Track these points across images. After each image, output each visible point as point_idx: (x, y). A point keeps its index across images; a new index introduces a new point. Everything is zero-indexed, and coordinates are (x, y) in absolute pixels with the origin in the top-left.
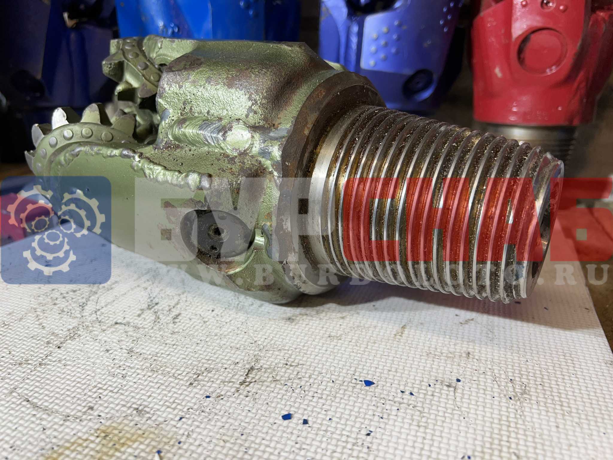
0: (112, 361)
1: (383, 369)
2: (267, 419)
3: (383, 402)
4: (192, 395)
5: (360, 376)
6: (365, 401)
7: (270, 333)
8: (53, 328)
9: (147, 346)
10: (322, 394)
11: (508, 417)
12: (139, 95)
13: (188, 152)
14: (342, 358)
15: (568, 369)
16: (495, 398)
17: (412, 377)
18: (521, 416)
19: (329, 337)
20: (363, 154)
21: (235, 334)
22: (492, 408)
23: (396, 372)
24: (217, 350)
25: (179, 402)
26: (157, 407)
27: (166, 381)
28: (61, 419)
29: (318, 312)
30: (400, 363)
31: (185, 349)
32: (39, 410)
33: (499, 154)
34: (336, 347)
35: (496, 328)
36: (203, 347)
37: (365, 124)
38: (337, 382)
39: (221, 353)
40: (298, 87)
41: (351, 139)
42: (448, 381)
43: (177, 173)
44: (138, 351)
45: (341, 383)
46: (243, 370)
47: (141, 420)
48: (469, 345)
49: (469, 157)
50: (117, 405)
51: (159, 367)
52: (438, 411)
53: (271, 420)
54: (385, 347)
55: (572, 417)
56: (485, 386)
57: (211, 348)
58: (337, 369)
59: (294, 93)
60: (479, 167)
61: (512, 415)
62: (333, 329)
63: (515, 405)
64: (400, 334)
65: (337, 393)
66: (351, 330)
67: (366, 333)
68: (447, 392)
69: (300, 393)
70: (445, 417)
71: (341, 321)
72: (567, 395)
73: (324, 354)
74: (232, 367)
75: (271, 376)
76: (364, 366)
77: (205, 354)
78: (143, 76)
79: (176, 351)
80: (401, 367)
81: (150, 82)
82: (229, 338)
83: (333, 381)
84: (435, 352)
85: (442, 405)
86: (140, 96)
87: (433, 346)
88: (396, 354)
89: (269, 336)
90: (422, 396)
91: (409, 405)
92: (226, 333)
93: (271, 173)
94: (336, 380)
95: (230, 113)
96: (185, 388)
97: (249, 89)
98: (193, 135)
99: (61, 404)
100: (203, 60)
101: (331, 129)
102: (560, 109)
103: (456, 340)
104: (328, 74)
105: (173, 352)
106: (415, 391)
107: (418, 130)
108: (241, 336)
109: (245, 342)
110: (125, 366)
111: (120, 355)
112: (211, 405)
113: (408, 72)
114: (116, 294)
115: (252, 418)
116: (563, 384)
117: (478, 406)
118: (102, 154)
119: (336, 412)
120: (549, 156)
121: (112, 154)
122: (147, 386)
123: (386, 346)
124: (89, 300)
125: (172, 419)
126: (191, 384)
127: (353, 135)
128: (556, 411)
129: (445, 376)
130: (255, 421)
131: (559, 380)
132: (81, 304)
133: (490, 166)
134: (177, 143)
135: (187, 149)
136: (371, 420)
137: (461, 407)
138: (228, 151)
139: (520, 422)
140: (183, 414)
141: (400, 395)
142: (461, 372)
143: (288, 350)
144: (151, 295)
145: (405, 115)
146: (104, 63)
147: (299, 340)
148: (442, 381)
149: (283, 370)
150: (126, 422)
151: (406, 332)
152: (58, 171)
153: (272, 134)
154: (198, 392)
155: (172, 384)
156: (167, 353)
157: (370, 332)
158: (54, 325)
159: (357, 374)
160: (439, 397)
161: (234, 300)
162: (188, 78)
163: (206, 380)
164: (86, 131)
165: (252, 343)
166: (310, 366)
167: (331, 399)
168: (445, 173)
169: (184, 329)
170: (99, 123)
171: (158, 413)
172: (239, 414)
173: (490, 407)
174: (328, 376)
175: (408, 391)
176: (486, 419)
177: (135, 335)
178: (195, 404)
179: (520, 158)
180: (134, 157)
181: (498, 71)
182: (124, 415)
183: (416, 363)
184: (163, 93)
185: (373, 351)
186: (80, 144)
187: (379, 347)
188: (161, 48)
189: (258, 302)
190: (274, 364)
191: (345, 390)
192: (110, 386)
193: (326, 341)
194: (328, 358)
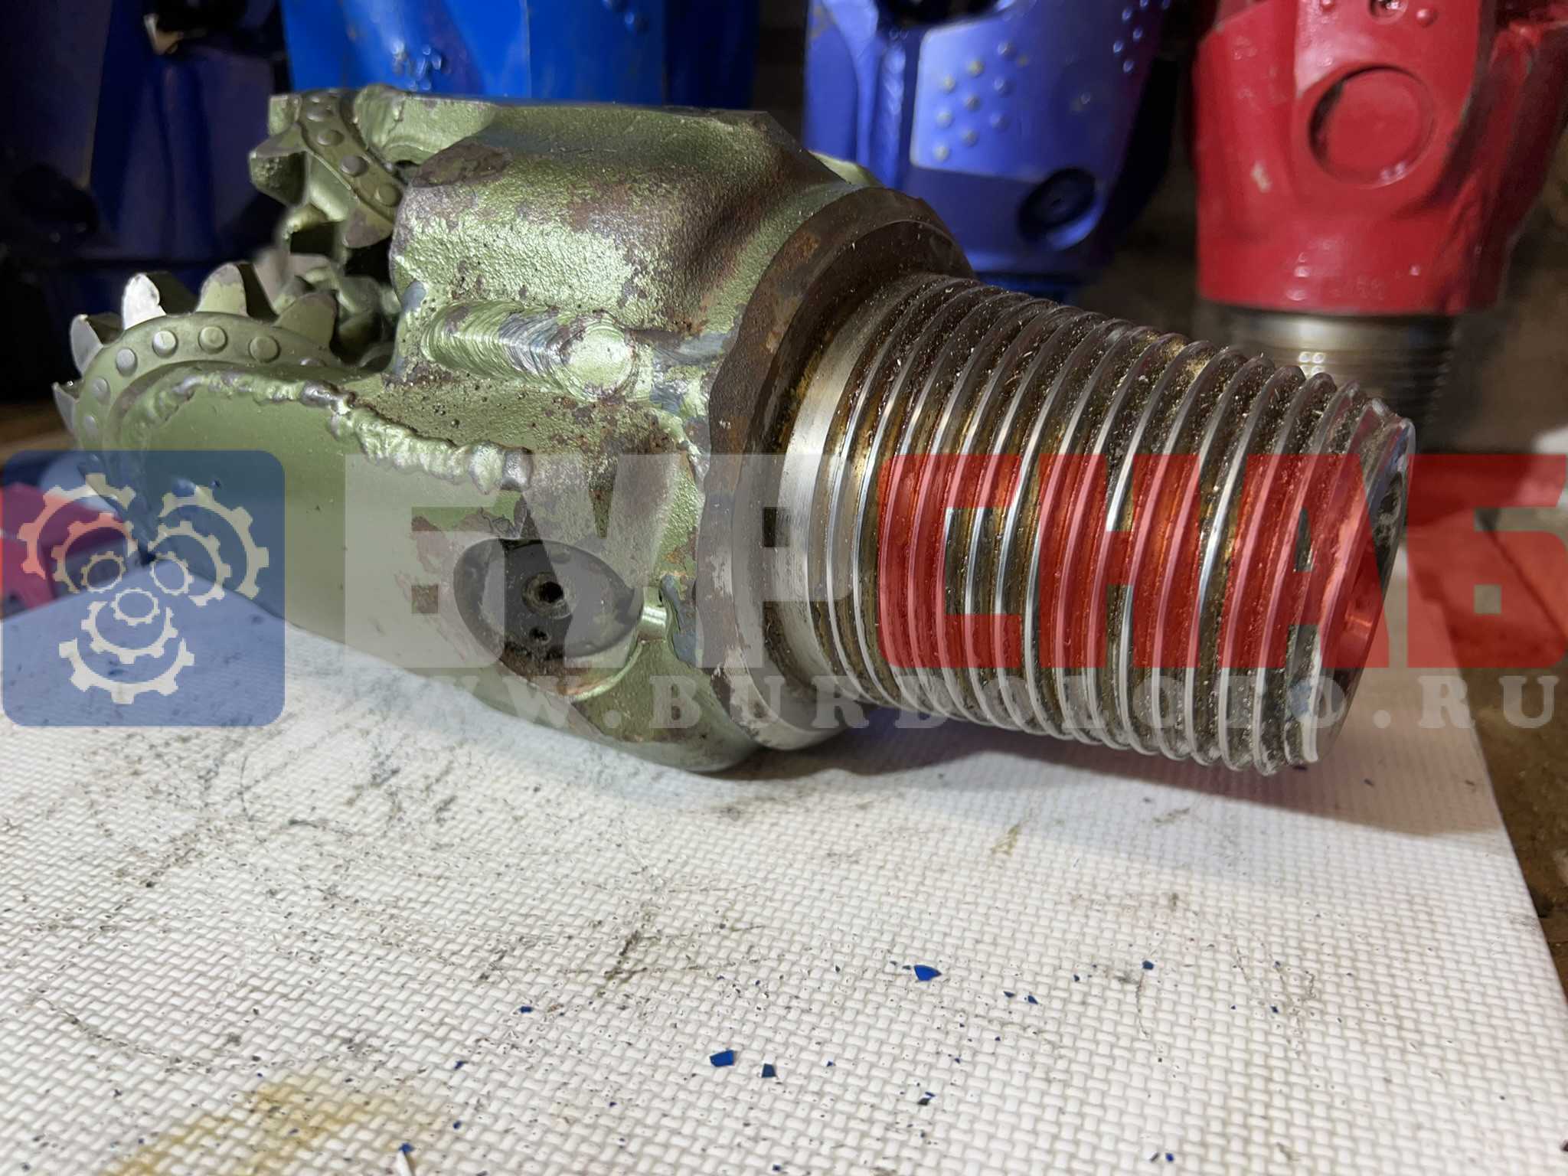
0: (282, 920)
1: (962, 938)
2: (674, 1064)
3: (962, 1020)
4: (485, 1005)
5: (904, 956)
6: (917, 1019)
7: (682, 847)
8: (132, 835)
9: (370, 881)
10: (810, 1001)
11: (1267, 1056)
12: (346, 242)
13: (471, 391)
14: (860, 908)
15: (1418, 937)
16: (1238, 1010)
17: (1033, 958)
18: (1298, 1053)
19: (829, 855)
20: (915, 401)
21: (593, 851)
22: (1228, 1035)
23: (995, 944)
24: (549, 891)
25: (455, 1022)
26: (399, 1035)
27: (420, 970)
28: (160, 1067)
29: (800, 795)
30: (1005, 923)
31: (466, 888)
32: (105, 1044)
33: (1254, 403)
34: (846, 882)
35: (1244, 833)
36: (512, 882)
37: (920, 324)
38: (849, 970)
39: (558, 898)
40: (750, 228)
41: (883, 363)
42: (1122, 966)
43: (444, 447)
44: (349, 893)
45: (858, 972)
46: (614, 942)
47: (361, 1069)
48: (1175, 876)
49: (1179, 411)
50: (300, 1030)
51: (402, 935)
52: (1097, 1043)
53: (685, 1068)
54: (967, 881)
55: (1425, 1056)
56: (1213, 979)
57: (534, 884)
58: (848, 939)
59: (740, 243)
60: (1202, 438)
61: (1277, 1052)
62: (839, 836)
63: (1285, 1027)
64: (1005, 848)
65: (846, 998)
66: (884, 839)
67: (922, 845)
68: (1120, 996)
69: (756, 1000)
70: (1112, 1057)
71: (860, 814)
72: (1413, 1000)
73: (816, 899)
74: (586, 933)
75: (683, 955)
76: (915, 929)
77: (518, 900)
78: (356, 191)
79: (445, 894)
80: (1007, 933)
81: (373, 207)
82: (579, 860)
83: (838, 969)
84: (1090, 892)
85: (1107, 1027)
86: (346, 244)
87: (1086, 879)
88: (995, 900)
89: (677, 856)
90: (1057, 1004)
91: (1025, 1029)
92: (570, 846)
93: (683, 448)
94: (846, 965)
95: (578, 295)
96: (468, 986)
97: (627, 234)
98: (485, 348)
99: (159, 1029)
100: (508, 157)
101: (834, 335)
102: (1415, 271)
103: (1144, 863)
104: (828, 195)
105: (437, 895)
106: (1040, 993)
107: (1052, 339)
108: (609, 855)
109: (619, 869)
110: (316, 933)
111: (305, 903)
112: (533, 1030)
113: (1031, 174)
114: (291, 747)
115: (637, 1063)
116: (1406, 974)
117: (1195, 1030)
118: (252, 394)
119: (844, 1046)
120: (1378, 408)
121: (279, 395)
122: (373, 982)
123: (970, 878)
124: (223, 763)
125: (437, 1066)
126: (484, 977)
127: (889, 351)
128: (1387, 1041)
129: (1115, 955)
130: (643, 1070)
131: (1396, 964)
132: (202, 773)
133: (1231, 434)
134: (444, 369)
135: (469, 383)
136: (931, 1067)
137: (1153, 1032)
138: (572, 391)
139: (1297, 1068)
140: (465, 1052)
141: (1003, 1001)
142: (1155, 944)
143: (726, 890)
144: (380, 750)
145: (1021, 299)
146: (253, 155)
147: (752, 865)
148: (1107, 966)
149: (714, 941)
150: (321, 1073)
151: (1021, 842)
152: (141, 435)
153: (684, 350)
154: (501, 997)
155: (436, 979)
156: (423, 898)
157: (931, 843)
158: (134, 827)
159: (896, 950)
160: (1100, 1009)
161: (589, 763)
162: (472, 204)
163: (520, 966)
164: (210, 333)
165: (635, 873)
166: (781, 930)
167: (832, 1014)
168: (1118, 452)
169: (466, 836)
170: (244, 313)
171: (401, 1049)
172: (604, 1053)
173: (1224, 1031)
174: (825, 956)
175: (1023, 990)
176: (1213, 1061)
177: (340, 851)
178: (495, 1028)
179: (1305, 414)
180: (334, 404)
181: (1259, 176)
182: (317, 1055)
183: (1044, 922)
184: (406, 240)
185: (939, 893)
186: (194, 366)
187: (953, 883)
188: (400, 120)
189: (651, 768)
190: (691, 925)
191: (868, 991)
192: (281, 982)
193: (822, 866)
194: (824, 910)
